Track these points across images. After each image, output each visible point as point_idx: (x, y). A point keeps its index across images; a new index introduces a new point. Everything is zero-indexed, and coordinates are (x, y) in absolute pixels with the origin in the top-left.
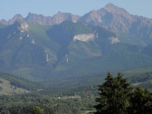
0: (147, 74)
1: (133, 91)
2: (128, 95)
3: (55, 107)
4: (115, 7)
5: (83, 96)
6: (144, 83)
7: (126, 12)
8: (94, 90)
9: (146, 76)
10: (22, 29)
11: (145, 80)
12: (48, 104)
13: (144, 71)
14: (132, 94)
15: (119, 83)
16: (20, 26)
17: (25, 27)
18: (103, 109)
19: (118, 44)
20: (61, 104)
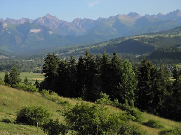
0: (67, 49)
1: (60, 61)
2: (58, 63)
3: (21, 65)
4: (51, 16)
5: (35, 60)
6: (65, 53)
7: (56, 18)
8: (40, 57)
9: (66, 50)
10: (3, 26)
11: (66, 52)
12: (18, 64)
13: (65, 47)
14: (59, 62)
15: (54, 57)
16: (2, 24)
17: (5, 25)
18: (46, 69)
19: (53, 34)
20: (24, 64)
